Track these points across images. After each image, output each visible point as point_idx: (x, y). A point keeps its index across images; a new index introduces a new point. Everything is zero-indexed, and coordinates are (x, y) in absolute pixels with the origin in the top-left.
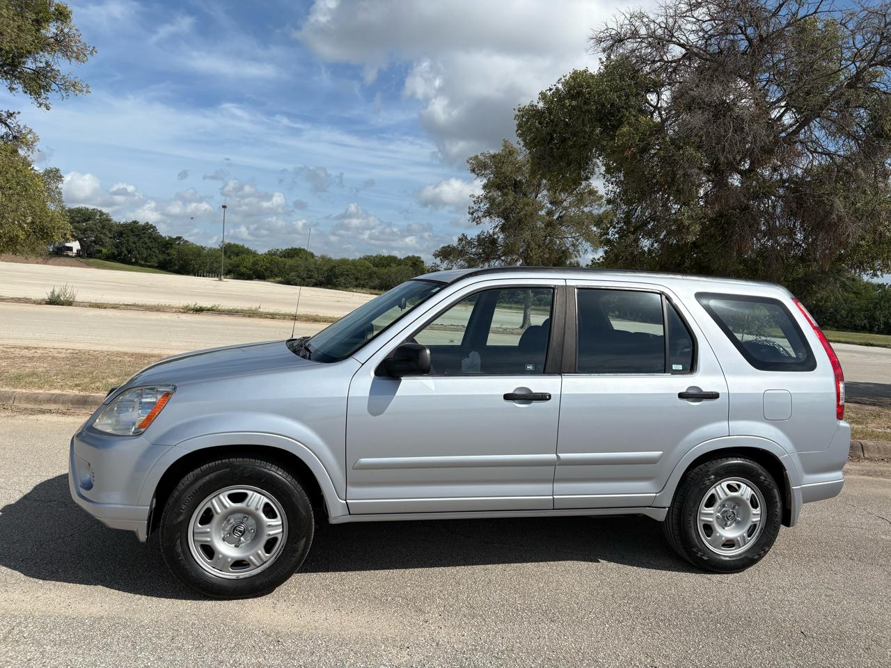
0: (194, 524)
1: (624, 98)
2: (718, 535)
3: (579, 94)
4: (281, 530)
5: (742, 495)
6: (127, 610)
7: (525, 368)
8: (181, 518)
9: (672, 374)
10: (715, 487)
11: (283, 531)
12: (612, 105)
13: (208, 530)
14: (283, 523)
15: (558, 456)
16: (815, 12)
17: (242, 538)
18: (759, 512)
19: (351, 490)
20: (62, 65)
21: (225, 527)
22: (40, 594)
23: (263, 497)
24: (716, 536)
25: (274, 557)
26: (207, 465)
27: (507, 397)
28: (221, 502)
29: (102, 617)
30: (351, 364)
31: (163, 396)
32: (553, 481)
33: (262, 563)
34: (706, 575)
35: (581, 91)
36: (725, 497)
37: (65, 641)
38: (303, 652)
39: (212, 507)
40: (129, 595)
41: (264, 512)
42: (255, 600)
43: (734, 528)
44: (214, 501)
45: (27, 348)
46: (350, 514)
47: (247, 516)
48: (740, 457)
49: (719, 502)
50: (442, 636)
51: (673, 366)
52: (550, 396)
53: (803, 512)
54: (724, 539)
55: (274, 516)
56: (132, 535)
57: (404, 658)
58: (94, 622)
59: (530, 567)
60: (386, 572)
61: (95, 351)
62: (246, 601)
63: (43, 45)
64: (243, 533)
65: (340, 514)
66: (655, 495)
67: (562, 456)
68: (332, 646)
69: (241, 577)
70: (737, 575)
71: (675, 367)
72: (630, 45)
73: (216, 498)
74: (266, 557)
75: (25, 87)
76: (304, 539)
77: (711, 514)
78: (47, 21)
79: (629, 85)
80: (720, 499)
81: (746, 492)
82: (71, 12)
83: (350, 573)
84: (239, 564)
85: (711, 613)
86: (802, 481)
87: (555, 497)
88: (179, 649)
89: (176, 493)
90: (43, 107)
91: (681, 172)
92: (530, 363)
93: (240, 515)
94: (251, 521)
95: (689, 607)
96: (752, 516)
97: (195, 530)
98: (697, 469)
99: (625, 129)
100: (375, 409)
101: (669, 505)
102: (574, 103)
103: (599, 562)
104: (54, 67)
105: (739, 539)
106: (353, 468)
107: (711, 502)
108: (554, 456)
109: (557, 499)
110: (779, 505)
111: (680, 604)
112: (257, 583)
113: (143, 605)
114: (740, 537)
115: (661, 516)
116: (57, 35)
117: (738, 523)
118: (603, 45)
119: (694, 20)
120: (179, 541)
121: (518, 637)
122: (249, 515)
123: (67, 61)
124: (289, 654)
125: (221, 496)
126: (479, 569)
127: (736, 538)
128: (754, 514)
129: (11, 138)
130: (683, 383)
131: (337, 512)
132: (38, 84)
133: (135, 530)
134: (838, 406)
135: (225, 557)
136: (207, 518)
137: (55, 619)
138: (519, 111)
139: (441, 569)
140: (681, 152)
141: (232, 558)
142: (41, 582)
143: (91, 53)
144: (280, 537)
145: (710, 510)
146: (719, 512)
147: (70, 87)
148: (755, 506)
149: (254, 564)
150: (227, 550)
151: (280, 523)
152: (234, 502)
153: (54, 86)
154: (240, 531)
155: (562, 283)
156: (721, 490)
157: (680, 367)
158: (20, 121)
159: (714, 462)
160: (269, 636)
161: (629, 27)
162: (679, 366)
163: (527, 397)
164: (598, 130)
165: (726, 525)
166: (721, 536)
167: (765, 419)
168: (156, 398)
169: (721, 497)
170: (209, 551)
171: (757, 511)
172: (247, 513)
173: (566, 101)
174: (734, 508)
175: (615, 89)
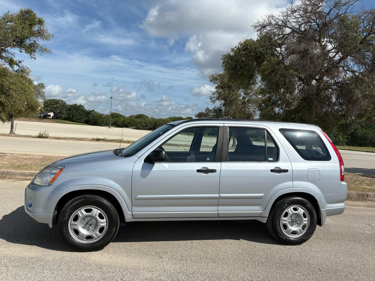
0: (71, 221)
1: (265, 50)
2: (289, 229)
3: (247, 49)
4: (106, 224)
5: (299, 212)
6: (44, 255)
7: (206, 159)
8: (66, 218)
9: (268, 162)
10: (288, 209)
12: (260, 53)
13: (76, 223)
14: (106, 221)
15: (219, 195)
16: (345, 13)
17: (90, 227)
18: (307, 220)
19: (134, 208)
20: (40, 42)
21: (83, 222)
22: (11, 248)
23: (98, 210)
24: (288, 229)
25: (103, 235)
26: (76, 198)
27: (198, 171)
28: (82, 212)
29: (33, 257)
30: (135, 157)
31: (60, 170)
32: (218, 205)
33: (98, 237)
34: (284, 246)
35: (248, 47)
36: (292, 213)
37: (17, 266)
38: (109, 272)
39: (78, 215)
40: (46, 249)
41: (99, 217)
42: (95, 252)
43: (297, 226)
44: (79, 212)
45: (26, 155)
46: (134, 218)
47: (92, 218)
48: (298, 197)
49: (289, 215)
50: (167, 267)
51: (269, 158)
52: (216, 170)
54: (292, 230)
55: (103, 218)
56: (46, 225)
57: (150, 275)
58: (30, 259)
59: (211, 241)
60: (151, 242)
61: (53, 156)
62: (91, 252)
63: (33, 34)
64: (90, 225)
65: (129, 218)
66: (261, 212)
67: (221, 195)
68: (122, 270)
69: (89, 243)
70: (298, 246)
71: (270, 159)
72: (268, 28)
73: (80, 211)
74: (100, 235)
75: (26, 51)
76: (115, 228)
78: (35, 25)
79: (268, 45)
80: (290, 214)
81: (301, 211)
82: (44, 21)
83: (136, 243)
84: (89, 237)
85: (282, 260)
86: (325, 207)
87: (219, 212)
88: (61, 270)
89: (64, 209)
90: (33, 59)
91: (288, 80)
92: (208, 157)
93: (90, 218)
94: (94, 220)
95: (273, 258)
96: (304, 221)
97: (71, 224)
98: (280, 201)
99: (265, 63)
102: (244, 52)
103: (240, 240)
104: (37, 43)
105: (298, 231)
106: (135, 200)
107: (286, 215)
108: (218, 195)
109: (220, 213)
110: (316, 217)
111: (270, 257)
112: (96, 245)
113: (50, 253)
115: (264, 221)
116: (38, 30)
117: (298, 224)
118: (257, 28)
119: (294, 17)
120: (64, 228)
121: (199, 268)
122: (93, 217)
123: (42, 40)
124: (104, 273)
125: (82, 210)
126: (189, 242)
127: (297, 230)
129: (20, 71)
130: (273, 165)
131: (128, 217)
132: (31, 49)
133: (48, 223)
134: (341, 175)
135: (83, 235)
136: (76, 219)
137: (15, 258)
138: (223, 56)
139: (173, 242)
140: (288, 72)
141: (86, 235)
142: (13, 244)
143: (52, 37)
144: (105, 227)
145: (286, 219)
146: (290, 220)
147: (44, 50)
148: (305, 217)
149: (95, 238)
150: (84, 232)
151: (105, 221)
152: (87, 212)
153: (37, 50)
154: (89, 224)
155: (222, 125)
156: (290, 210)
157: (272, 159)
158: (24, 64)
159: (287, 198)
160: (97, 266)
161: (267, 21)
162: (271, 159)
163: (206, 171)
164: (255, 63)
165: (293, 225)
166: (290, 230)
167: (309, 181)
168: (57, 171)
169: (290, 213)
170: (77, 232)
171: (306, 219)
172: (92, 217)
174: (296, 218)
175: (262, 46)
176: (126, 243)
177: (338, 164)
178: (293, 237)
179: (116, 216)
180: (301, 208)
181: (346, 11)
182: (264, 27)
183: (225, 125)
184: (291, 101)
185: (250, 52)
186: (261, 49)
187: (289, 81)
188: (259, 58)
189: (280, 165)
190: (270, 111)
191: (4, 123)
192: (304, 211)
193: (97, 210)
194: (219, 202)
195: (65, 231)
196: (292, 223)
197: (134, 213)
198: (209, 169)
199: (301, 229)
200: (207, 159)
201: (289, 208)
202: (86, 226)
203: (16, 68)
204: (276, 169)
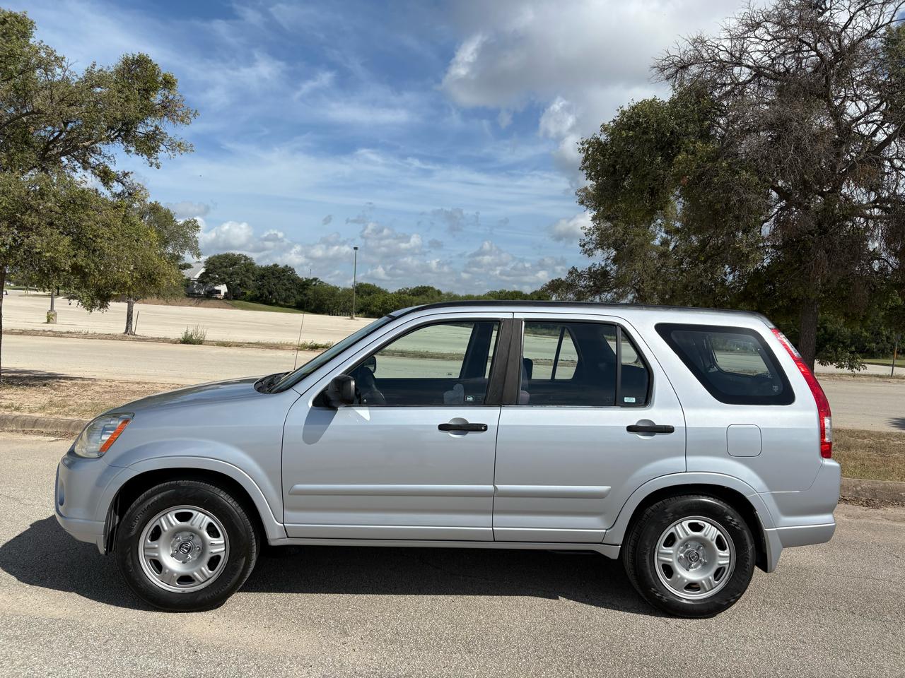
0: (144, 540)
1: (684, 125)
2: (679, 576)
4: (224, 549)
5: (706, 536)
8: (133, 533)
9: (622, 406)
10: (675, 526)
11: (225, 550)
12: (672, 133)
13: (156, 546)
16: (891, 22)
17: (189, 555)
18: (728, 555)
20: (168, 128)
23: (207, 517)
24: (677, 577)
25: (217, 574)
27: (443, 427)
28: (169, 520)
32: (493, 513)
34: (666, 619)
39: (160, 525)
40: (94, 602)
43: (700, 570)
44: (162, 520)
45: (138, 383)
46: (288, 537)
47: (194, 534)
49: (678, 542)
51: (625, 398)
52: (486, 427)
53: (784, 558)
54: (686, 581)
55: (217, 536)
62: (190, 614)
64: (189, 550)
65: (277, 536)
66: (605, 531)
69: (186, 592)
70: (703, 621)
71: (627, 400)
74: (208, 573)
75: (137, 150)
77: (670, 554)
78: (155, 90)
79: (693, 111)
80: (680, 538)
81: (711, 531)
82: (176, 81)
84: (185, 579)
86: (776, 523)
89: (129, 511)
90: (154, 166)
91: (735, 198)
93: (188, 534)
97: (146, 546)
100: (310, 438)
101: (621, 543)
102: (631, 133)
103: (558, 599)
104: (162, 130)
105: (703, 582)
107: (671, 541)
108: (491, 487)
110: (750, 547)
112: (200, 598)
114: (704, 580)
115: (613, 553)
116: (163, 102)
118: (667, 73)
119: (758, 40)
125: (169, 515)
127: (701, 581)
128: (720, 556)
129: (127, 195)
131: (275, 536)
132: (148, 146)
134: (823, 443)
135: (171, 572)
136: (156, 534)
138: (582, 144)
141: (178, 573)
142: (28, 586)
143: (194, 116)
144: (222, 555)
145: (670, 550)
146: (681, 553)
147: (177, 147)
148: (722, 547)
149: (199, 580)
151: (223, 542)
152: (180, 521)
153: (162, 147)
156: (682, 529)
157: (633, 400)
158: (133, 180)
159: (673, 499)
161: (692, 53)
162: (631, 398)
163: (463, 428)
166: (682, 578)
169: (681, 536)
170: (158, 565)
171: (726, 553)
173: (623, 132)
174: (698, 549)
176: (278, 595)
177: (813, 413)
178: (687, 597)
179: (247, 531)
180: (712, 525)
181: (894, 16)
182: (684, 67)
183: (517, 316)
184: (745, 250)
185: (645, 133)
186: (673, 124)
187: (741, 201)
188: (668, 145)
189: (654, 414)
190: (699, 276)
191: (91, 311)
192: (719, 533)
193: (204, 515)
194: (494, 503)
195: (130, 563)
196: (688, 562)
197: (288, 527)
198: (470, 422)
199: (711, 578)
200: (468, 399)
201: (679, 525)
202: (181, 552)
203: (118, 188)
204: (641, 425)
